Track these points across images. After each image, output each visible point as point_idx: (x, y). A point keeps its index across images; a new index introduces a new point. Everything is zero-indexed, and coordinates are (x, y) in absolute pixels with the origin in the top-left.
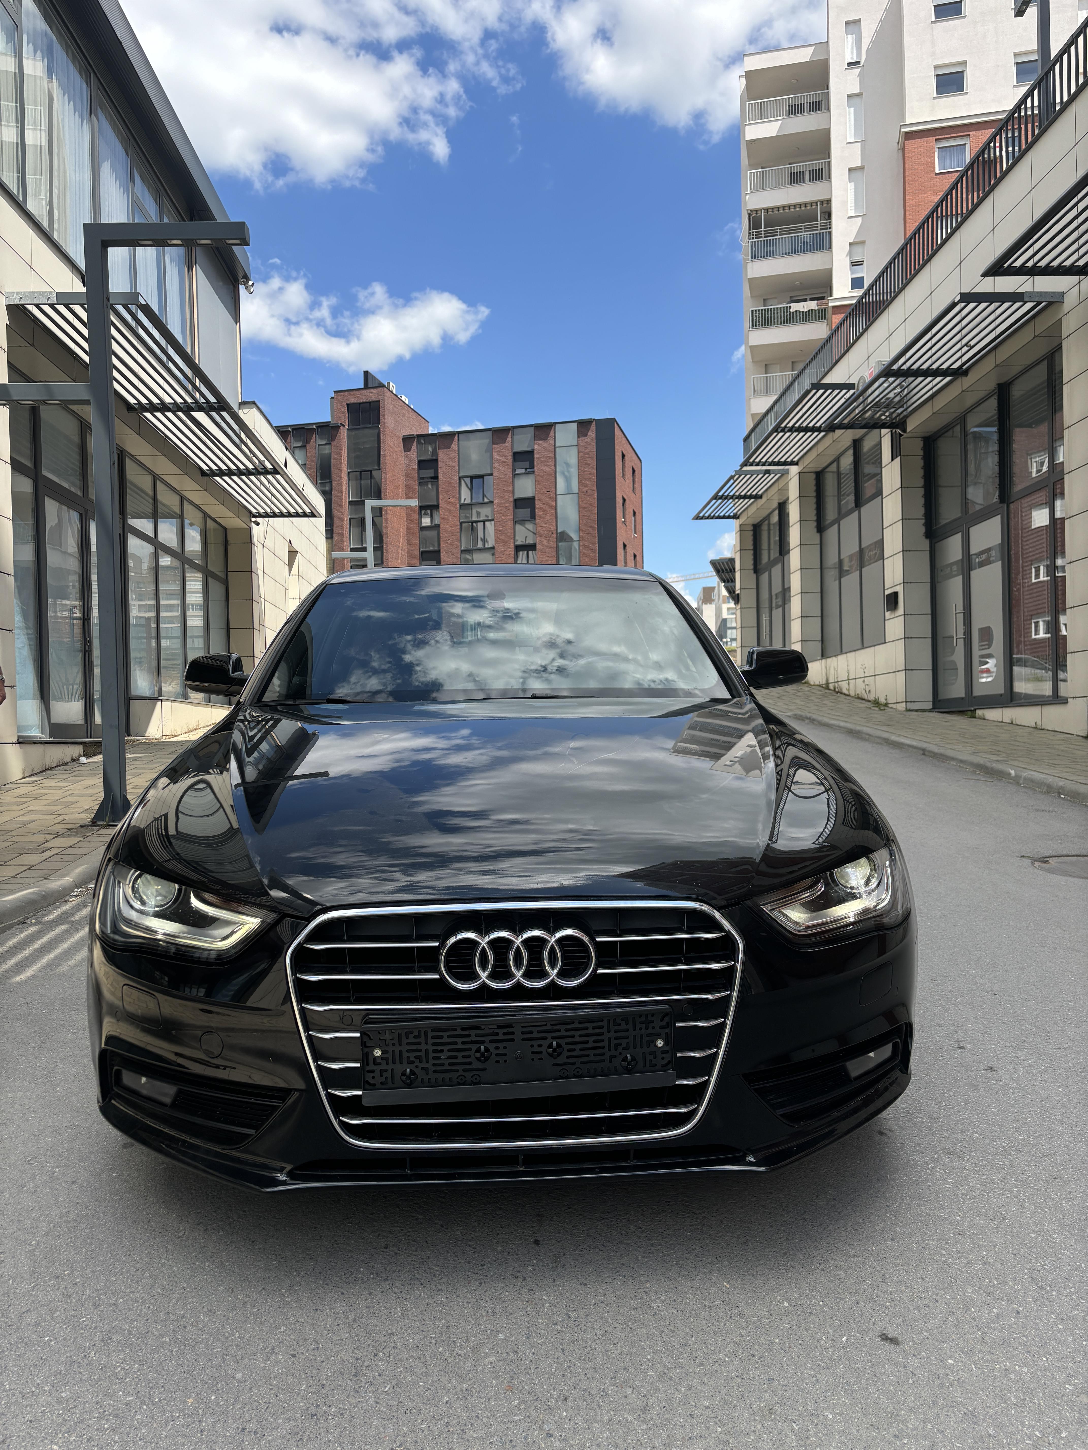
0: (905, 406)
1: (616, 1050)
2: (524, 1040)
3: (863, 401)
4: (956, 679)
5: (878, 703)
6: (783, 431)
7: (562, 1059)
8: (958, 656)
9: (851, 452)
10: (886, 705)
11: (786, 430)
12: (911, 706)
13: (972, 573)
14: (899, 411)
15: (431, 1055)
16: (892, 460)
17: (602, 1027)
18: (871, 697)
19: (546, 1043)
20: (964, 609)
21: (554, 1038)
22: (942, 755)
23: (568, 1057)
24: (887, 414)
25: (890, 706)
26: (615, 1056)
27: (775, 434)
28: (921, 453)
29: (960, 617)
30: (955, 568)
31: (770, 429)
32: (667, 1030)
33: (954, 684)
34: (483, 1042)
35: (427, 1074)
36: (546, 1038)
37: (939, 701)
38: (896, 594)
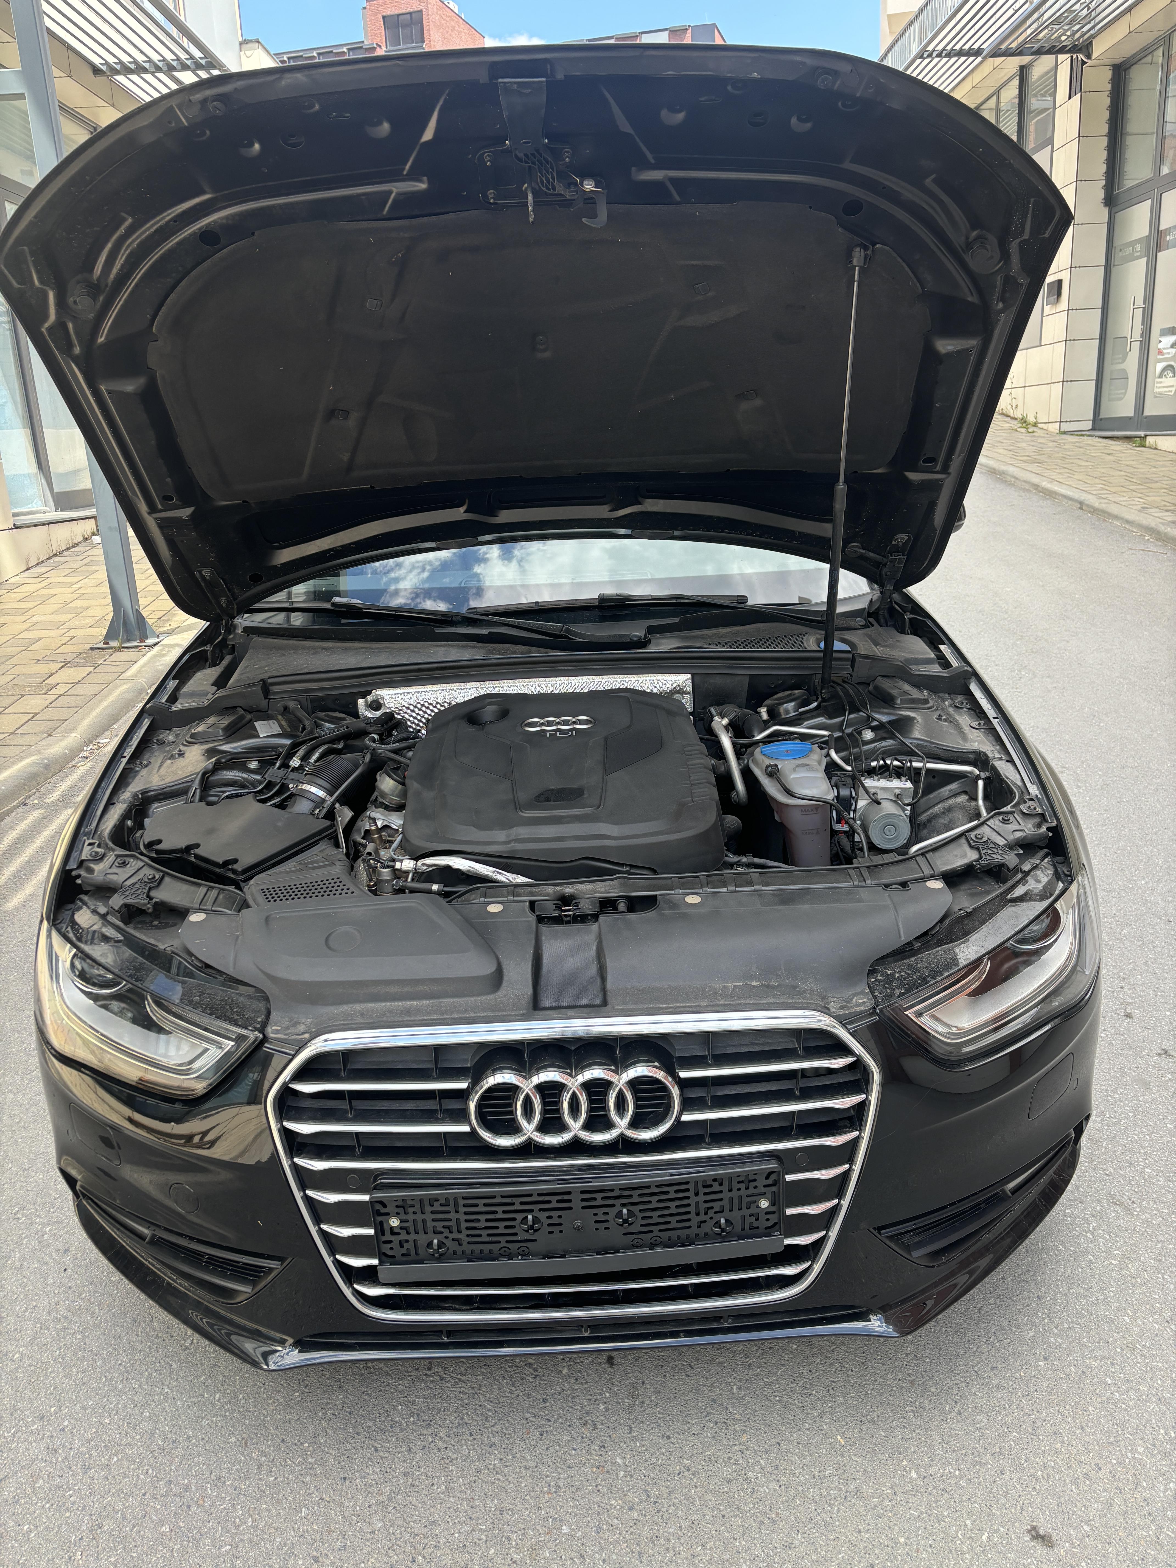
0: (1093, 23)
1: (706, 1213)
2: (584, 1208)
3: (1038, 19)
4: (1125, 394)
5: (1025, 422)
6: (930, 56)
7: (636, 1228)
8: (1131, 364)
9: (1016, 82)
10: (1035, 425)
11: (934, 55)
12: (1066, 427)
13: (1159, 254)
14: (1085, 29)
15: (464, 1225)
16: (1070, 98)
17: (688, 1190)
18: (1018, 415)
19: (613, 1212)
20: (1144, 303)
21: (624, 1205)
22: (1104, 512)
23: (642, 1225)
24: (1068, 33)
25: (1040, 425)
26: (705, 1221)
27: (919, 61)
28: (1109, 87)
29: (1139, 313)
30: (1138, 247)
31: (912, 56)
32: (774, 1189)
33: (1121, 399)
34: (531, 1211)
35: (460, 1245)
36: (613, 1206)
37: (1101, 420)
38: (1060, 282)
